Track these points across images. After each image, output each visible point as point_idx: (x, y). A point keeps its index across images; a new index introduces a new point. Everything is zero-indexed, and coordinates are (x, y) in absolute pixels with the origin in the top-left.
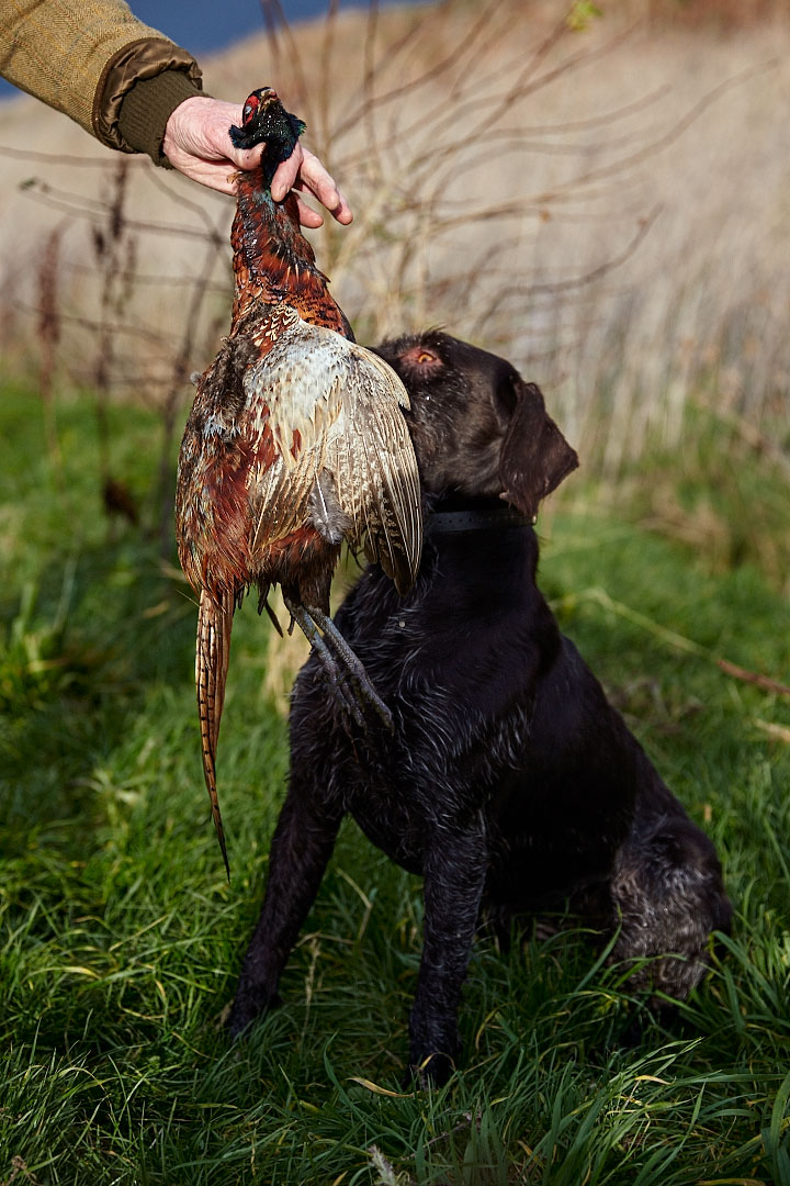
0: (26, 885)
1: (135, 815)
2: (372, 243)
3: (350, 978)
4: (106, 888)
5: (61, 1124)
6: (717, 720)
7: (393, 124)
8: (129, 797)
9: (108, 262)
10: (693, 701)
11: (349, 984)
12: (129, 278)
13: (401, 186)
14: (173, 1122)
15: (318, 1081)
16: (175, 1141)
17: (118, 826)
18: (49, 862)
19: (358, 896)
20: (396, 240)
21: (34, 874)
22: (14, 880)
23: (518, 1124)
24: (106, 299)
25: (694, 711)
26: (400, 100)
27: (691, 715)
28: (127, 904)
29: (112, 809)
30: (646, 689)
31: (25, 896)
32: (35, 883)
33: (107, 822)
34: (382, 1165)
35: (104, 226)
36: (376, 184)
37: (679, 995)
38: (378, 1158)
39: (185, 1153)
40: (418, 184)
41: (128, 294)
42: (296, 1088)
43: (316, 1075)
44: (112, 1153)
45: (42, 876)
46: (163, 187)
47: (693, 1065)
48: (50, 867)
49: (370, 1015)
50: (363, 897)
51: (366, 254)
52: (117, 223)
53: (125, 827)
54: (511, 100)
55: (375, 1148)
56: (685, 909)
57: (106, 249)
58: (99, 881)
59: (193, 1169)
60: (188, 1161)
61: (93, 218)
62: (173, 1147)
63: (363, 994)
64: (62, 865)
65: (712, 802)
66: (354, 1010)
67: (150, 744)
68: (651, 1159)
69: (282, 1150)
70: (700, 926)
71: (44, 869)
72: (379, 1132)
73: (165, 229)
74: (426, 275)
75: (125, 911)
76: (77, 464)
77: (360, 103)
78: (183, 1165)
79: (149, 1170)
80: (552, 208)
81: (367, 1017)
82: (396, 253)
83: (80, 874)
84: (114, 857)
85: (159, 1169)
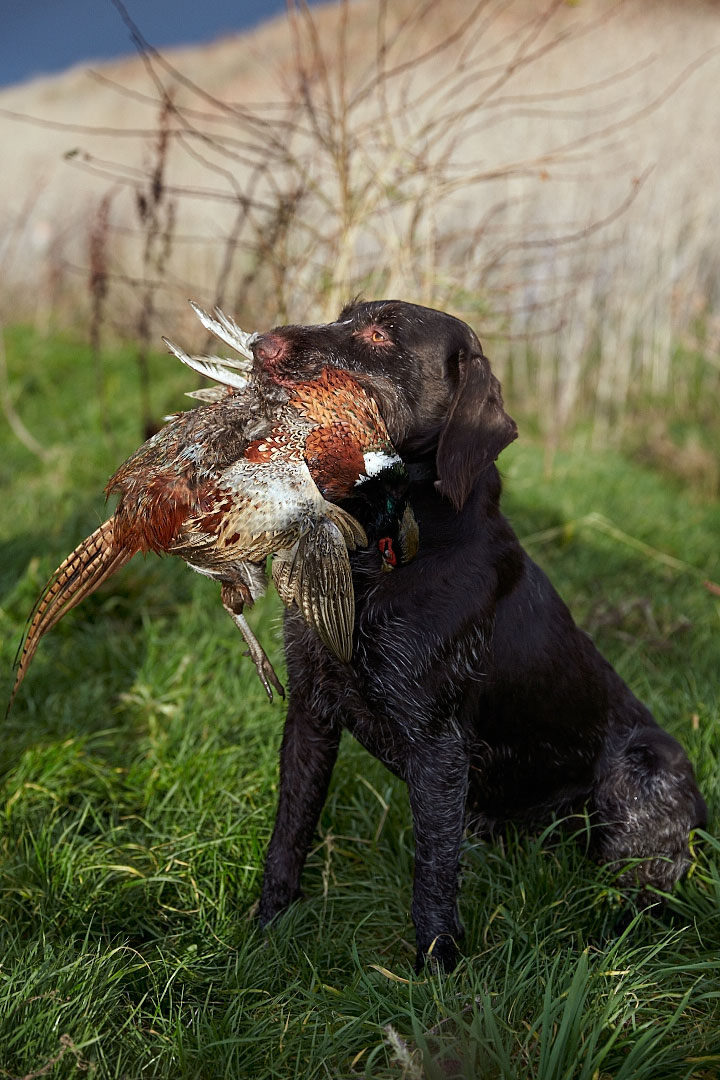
0: (75, 789)
1: (174, 726)
2: (385, 203)
3: (369, 874)
4: (148, 791)
5: (106, 1006)
6: (705, 636)
7: (404, 93)
8: (167, 710)
9: (150, 222)
10: (683, 619)
11: (367, 878)
12: (167, 238)
13: (411, 150)
14: (209, 1004)
15: (339, 967)
16: (209, 1021)
17: (158, 736)
18: (96, 769)
19: (376, 798)
20: (407, 200)
21: (82, 780)
22: (64, 785)
23: (522, 1006)
24: (147, 257)
25: (683, 629)
26: (411, 72)
27: (682, 633)
28: (165, 807)
29: (152, 721)
30: (639, 608)
31: (73, 799)
32: (83, 788)
33: (148, 732)
34: (397, 1043)
35: (147, 191)
36: (388, 149)
37: (665, 889)
38: (393, 1037)
39: (218, 1031)
40: (426, 148)
41: (167, 253)
42: (318, 973)
43: (337, 961)
44: (152, 1031)
45: (89, 782)
46: (194, 154)
47: (682, 952)
48: (97, 773)
49: (387, 907)
50: (381, 799)
51: (380, 213)
52: (158, 189)
53: (164, 737)
54: (511, 70)
55: (390, 1027)
56: (664, 812)
57: (148, 212)
58: (142, 786)
59: (225, 1046)
60: (221, 1039)
61: (137, 185)
62: (207, 1025)
63: (380, 887)
64: (106, 771)
65: (700, 712)
66: (372, 902)
67: (186, 660)
68: (642, 1039)
69: (307, 1029)
70: (680, 826)
71: (92, 775)
72: (396, 1012)
73: (197, 193)
74: (434, 231)
75: (163, 812)
76: (119, 408)
77: (374, 75)
78: (217, 1043)
79: (187, 1047)
80: (551, 169)
81: (384, 908)
82: (407, 212)
83: (124, 780)
84: (155, 764)
85: (195, 1046)
